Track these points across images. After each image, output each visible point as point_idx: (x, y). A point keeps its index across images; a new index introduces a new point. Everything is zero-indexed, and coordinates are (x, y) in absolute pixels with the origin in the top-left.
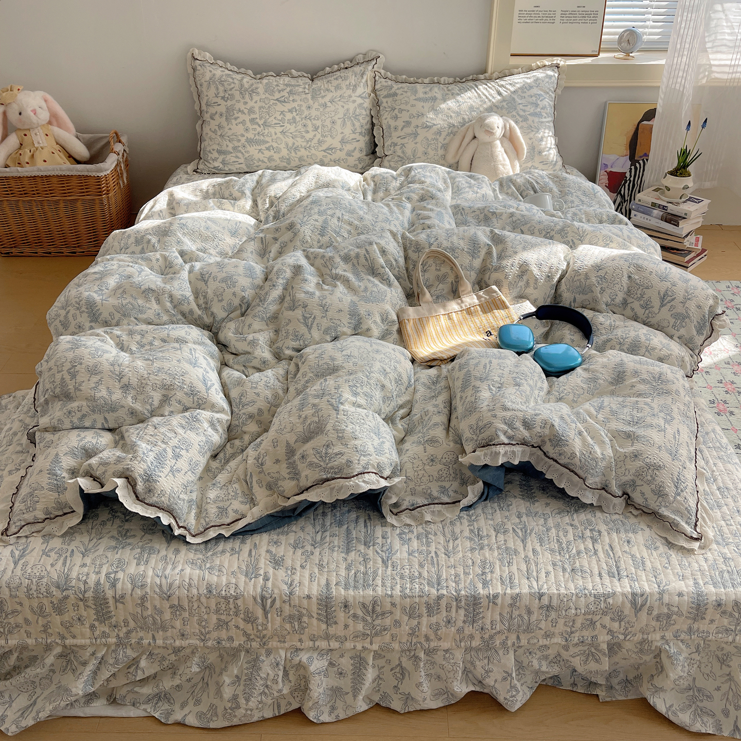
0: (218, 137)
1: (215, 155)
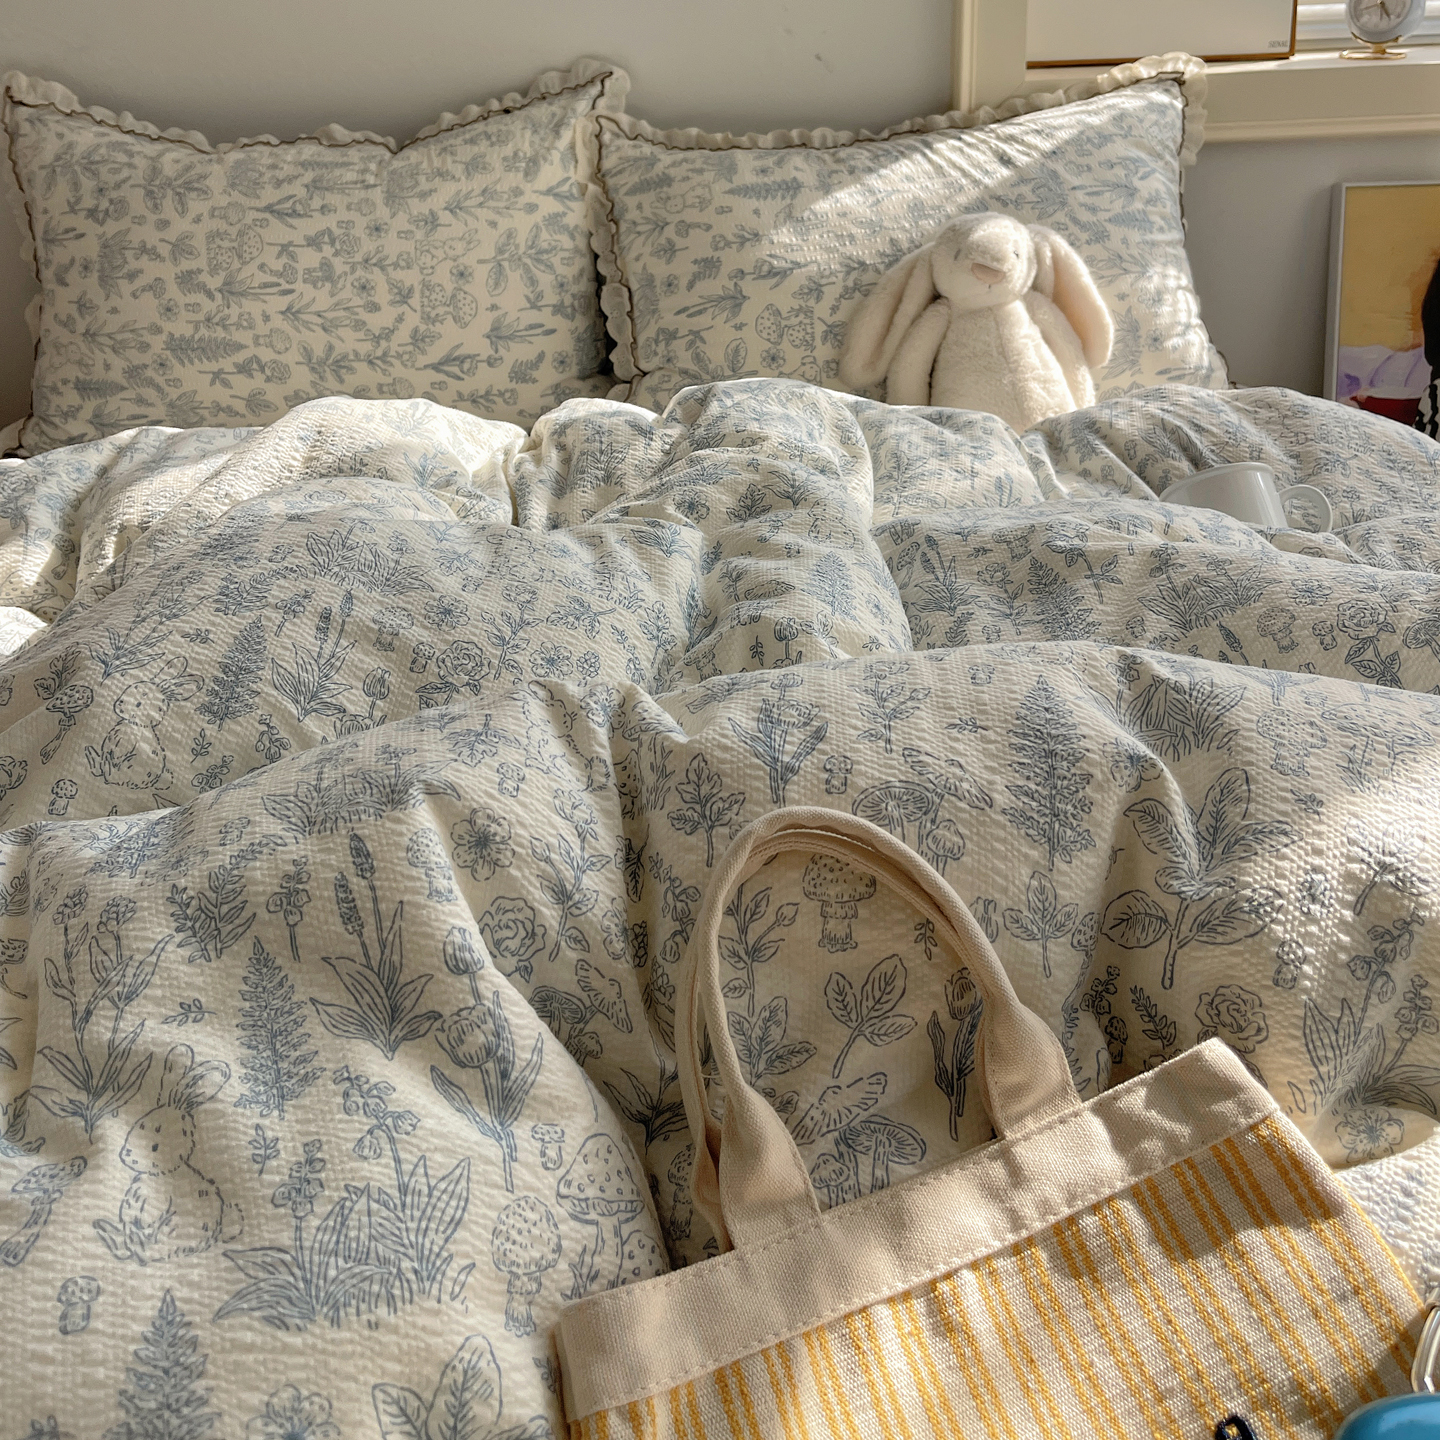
0: (79, 340)
1: (71, 397)
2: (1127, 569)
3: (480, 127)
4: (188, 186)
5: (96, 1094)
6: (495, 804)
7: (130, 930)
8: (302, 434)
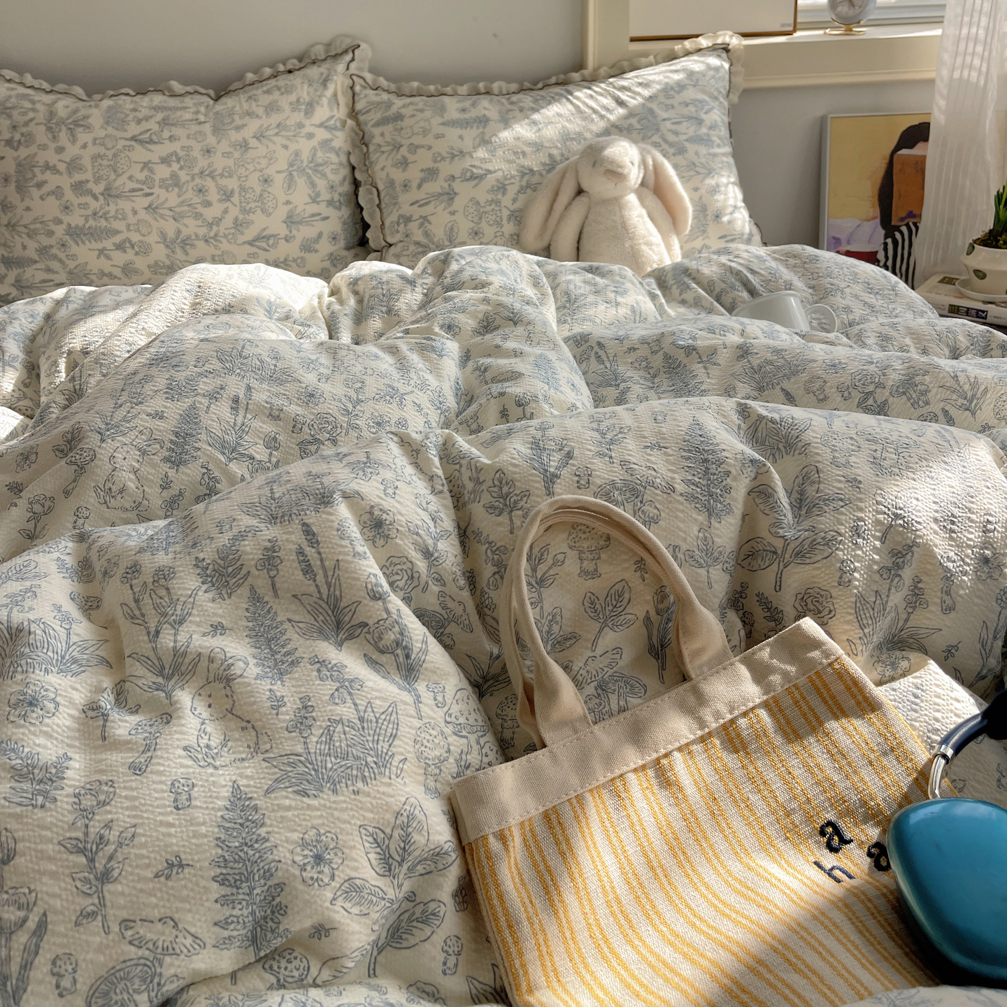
2: (723, 357)
3: (273, 82)
4: (76, 124)
5: (169, 678)
6: (383, 503)
7: (174, 584)
8: (188, 288)
